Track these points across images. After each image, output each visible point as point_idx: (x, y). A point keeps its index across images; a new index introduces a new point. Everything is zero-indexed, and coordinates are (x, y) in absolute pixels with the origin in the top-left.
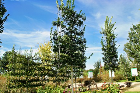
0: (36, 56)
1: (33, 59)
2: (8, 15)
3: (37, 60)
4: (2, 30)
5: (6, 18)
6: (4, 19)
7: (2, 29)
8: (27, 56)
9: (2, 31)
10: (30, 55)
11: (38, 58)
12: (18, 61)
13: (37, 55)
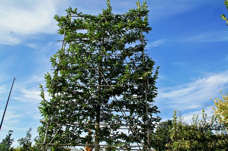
0: (215, 123)
1: (211, 129)
2: (158, 68)
3: (219, 129)
4: (155, 92)
5: (157, 73)
6: (154, 76)
7: (155, 90)
8: (198, 126)
9: (156, 94)
10: (204, 123)
11: (220, 127)
12: (187, 136)
13: (215, 120)
